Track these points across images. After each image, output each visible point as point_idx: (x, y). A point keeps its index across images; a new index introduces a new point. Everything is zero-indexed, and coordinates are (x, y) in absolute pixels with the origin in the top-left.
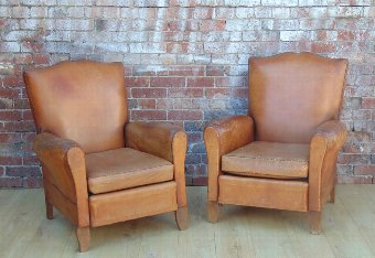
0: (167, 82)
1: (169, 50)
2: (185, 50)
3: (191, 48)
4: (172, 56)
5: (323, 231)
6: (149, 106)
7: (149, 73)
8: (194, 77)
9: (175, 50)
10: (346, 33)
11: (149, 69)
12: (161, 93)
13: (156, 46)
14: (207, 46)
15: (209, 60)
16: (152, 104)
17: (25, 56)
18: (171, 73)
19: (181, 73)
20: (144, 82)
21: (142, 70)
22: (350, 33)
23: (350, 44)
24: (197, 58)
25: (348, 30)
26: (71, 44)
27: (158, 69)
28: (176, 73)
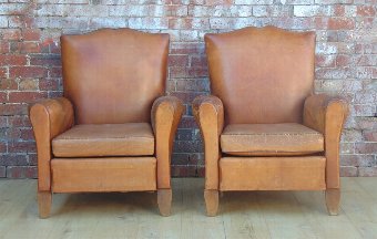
1: (171, 26)
2: (189, 27)
3: (196, 23)
4: (175, 33)
5: (343, 212)
8: (199, 56)
9: (178, 26)
10: (366, 8)
13: (157, 21)
14: (213, 21)
17: (12, 31)
22: (371, 8)
23: (370, 20)
25: (368, 5)
26: (63, 18)
28: (178, 51)
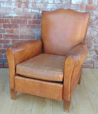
0: (19, 21)
1: (19, 7)
2: (27, 6)
3: (30, 5)
4: (21, 9)
6: (11, 32)
7: (10, 17)
8: (31, 20)
9: (22, 6)
11: (10, 15)
12: (16, 27)
13: (13, 4)
14: (37, 5)
15: (38, 11)
16: (12, 32)
18: (21, 17)
19: (25, 17)
20: (8, 21)
21: (7, 16)
24: (33, 11)
27: (14, 15)
28: (23, 17)
